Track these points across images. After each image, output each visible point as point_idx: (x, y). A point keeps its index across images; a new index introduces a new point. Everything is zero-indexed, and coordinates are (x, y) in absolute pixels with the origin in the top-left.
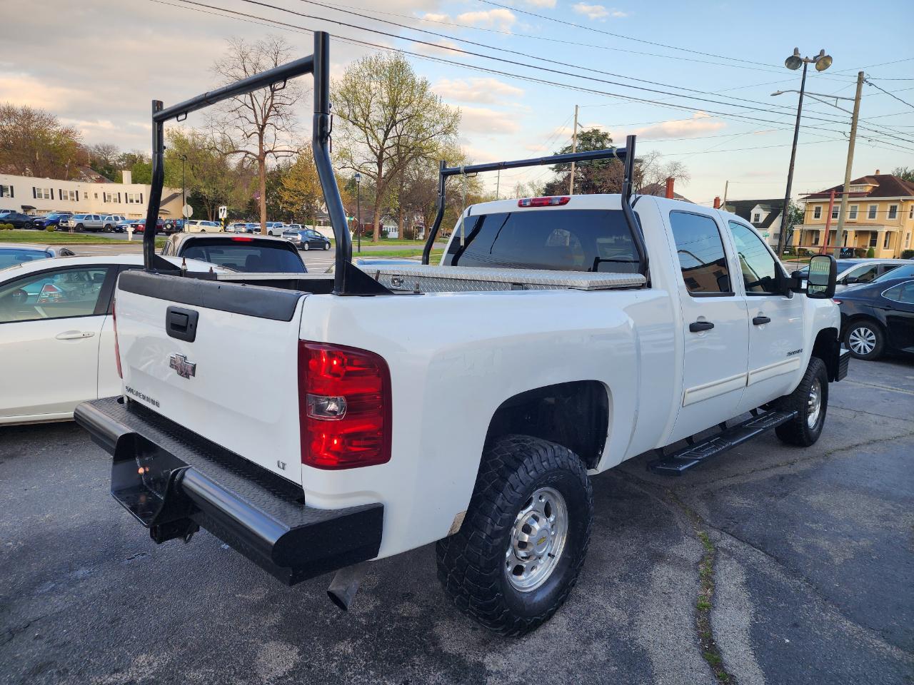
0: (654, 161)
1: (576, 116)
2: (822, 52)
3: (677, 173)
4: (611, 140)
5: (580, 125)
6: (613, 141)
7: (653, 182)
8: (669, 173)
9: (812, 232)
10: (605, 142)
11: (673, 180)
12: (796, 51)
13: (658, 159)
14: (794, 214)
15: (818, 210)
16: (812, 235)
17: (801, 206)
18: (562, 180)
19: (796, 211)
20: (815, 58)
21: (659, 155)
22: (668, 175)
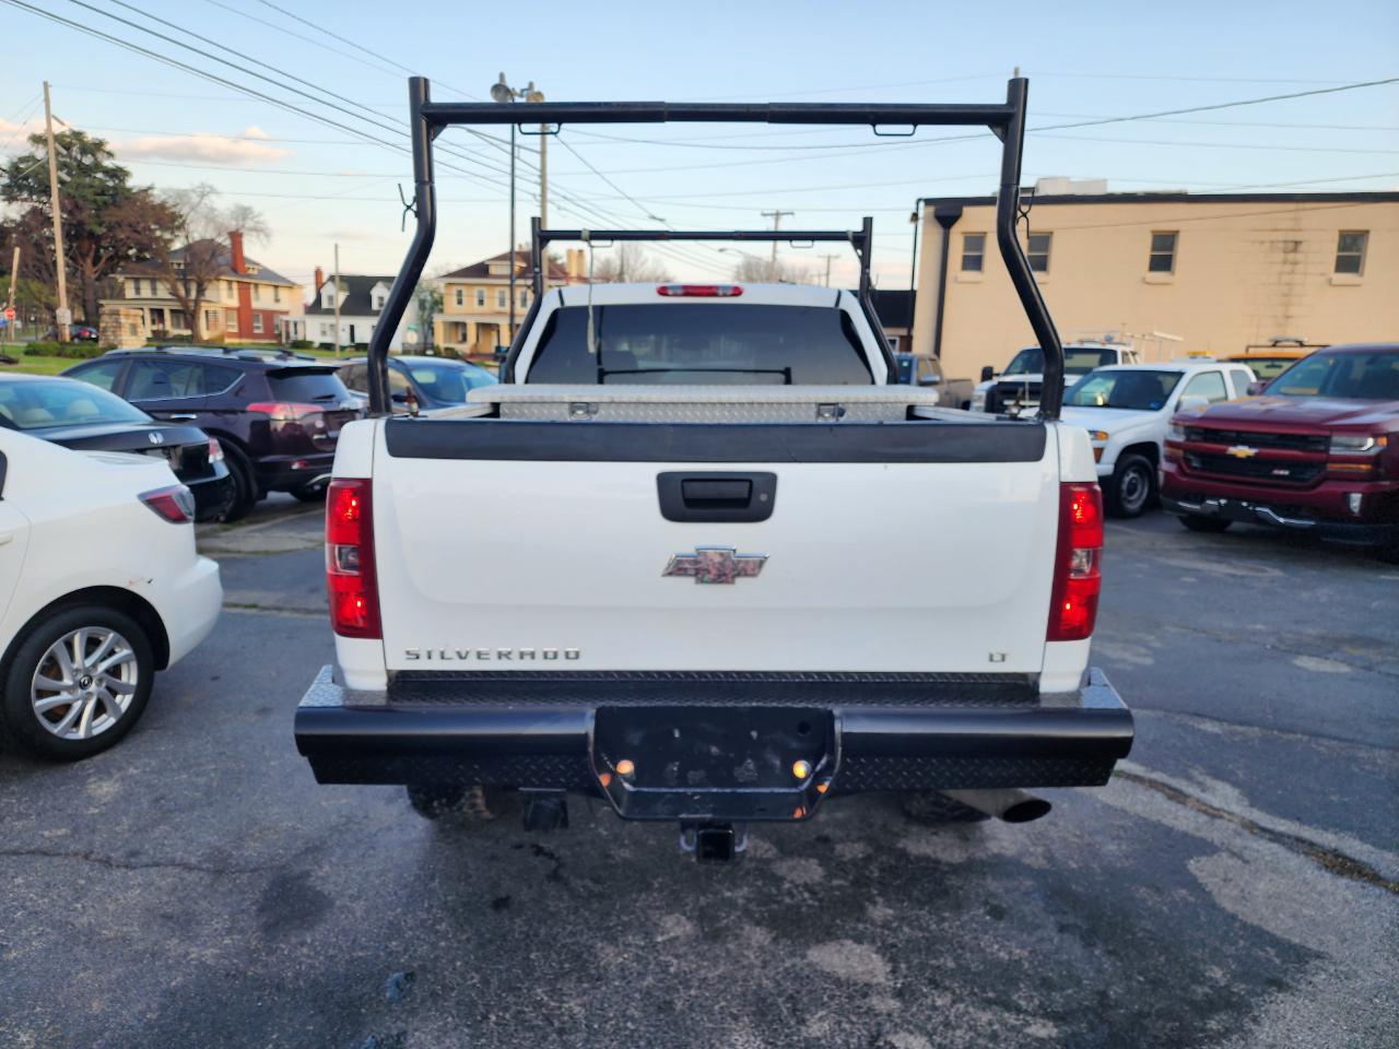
0: (206, 201)
1: (47, 100)
2: (531, 84)
3: (249, 224)
4: (110, 155)
5: (56, 119)
6: (117, 156)
7: (208, 236)
8: (234, 223)
9: (457, 324)
10: (100, 156)
11: (241, 235)
12: (502, 76)
13: (213, 197)
14: (429, 298)
15: (460, 293)
16: (457, 329)
17: (441, 286)
18: (18, 218)
19: (432, 293)
20: (523, 90)
21: (213, 191)
22: (233, 226)
